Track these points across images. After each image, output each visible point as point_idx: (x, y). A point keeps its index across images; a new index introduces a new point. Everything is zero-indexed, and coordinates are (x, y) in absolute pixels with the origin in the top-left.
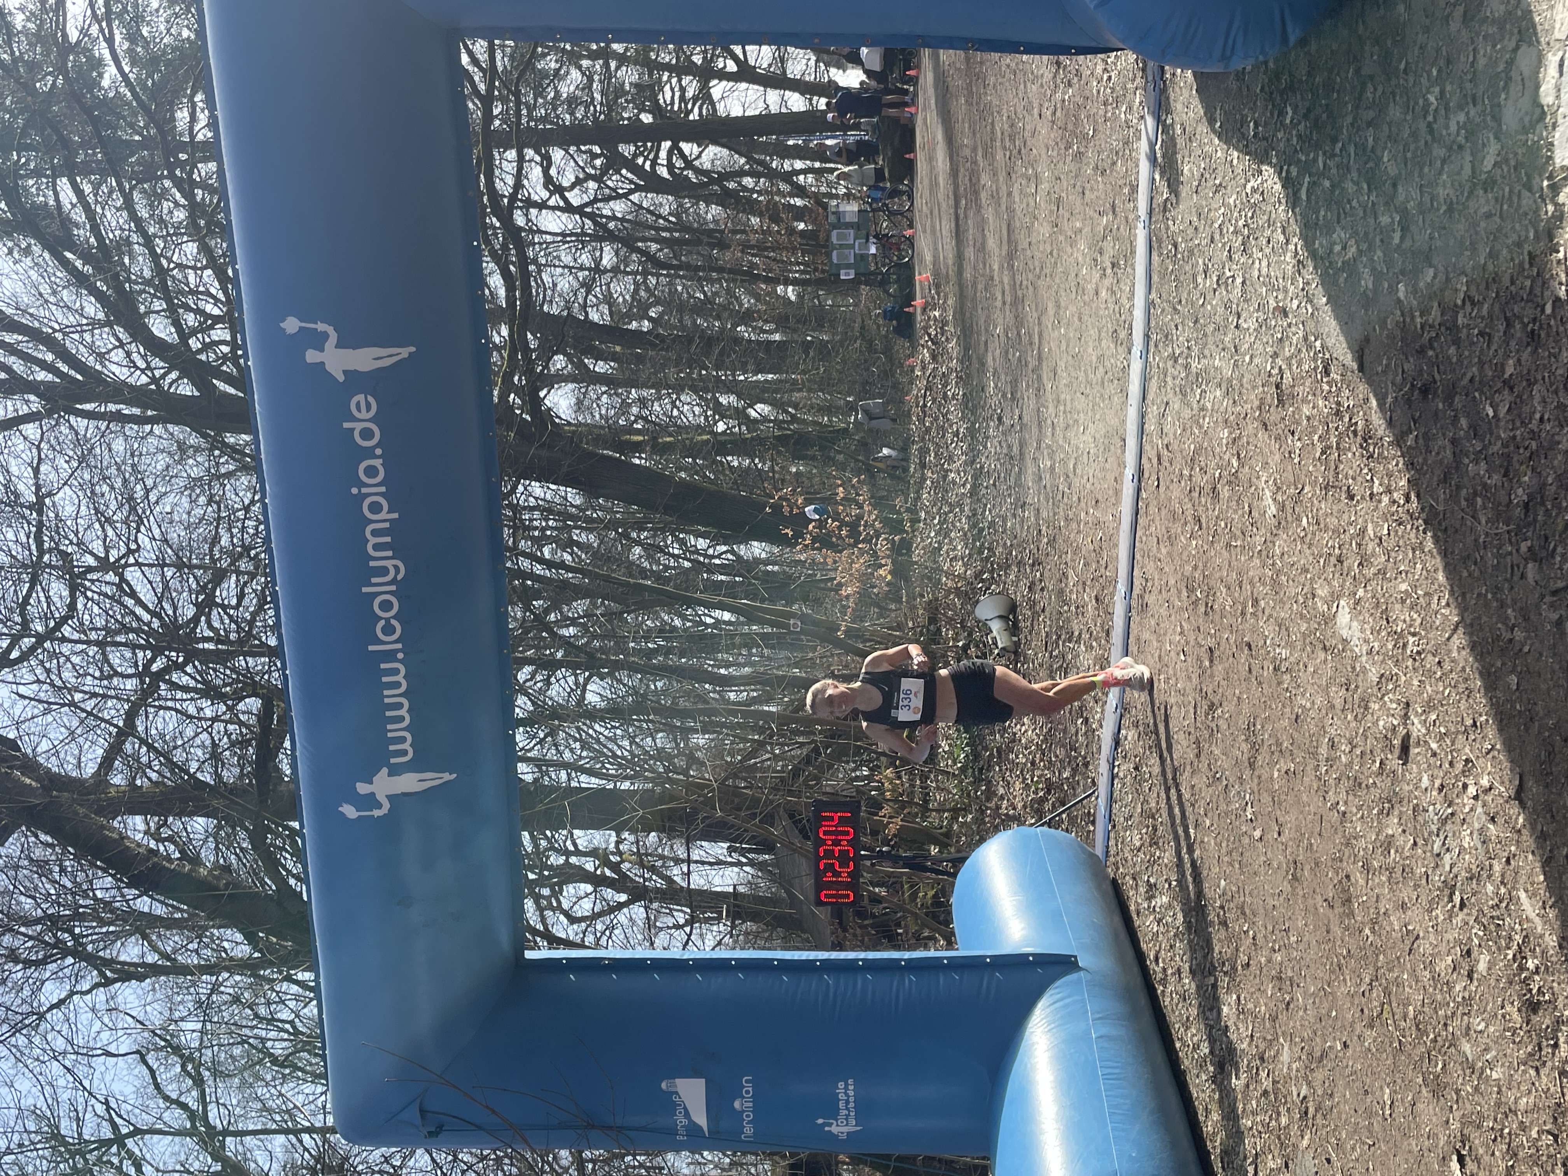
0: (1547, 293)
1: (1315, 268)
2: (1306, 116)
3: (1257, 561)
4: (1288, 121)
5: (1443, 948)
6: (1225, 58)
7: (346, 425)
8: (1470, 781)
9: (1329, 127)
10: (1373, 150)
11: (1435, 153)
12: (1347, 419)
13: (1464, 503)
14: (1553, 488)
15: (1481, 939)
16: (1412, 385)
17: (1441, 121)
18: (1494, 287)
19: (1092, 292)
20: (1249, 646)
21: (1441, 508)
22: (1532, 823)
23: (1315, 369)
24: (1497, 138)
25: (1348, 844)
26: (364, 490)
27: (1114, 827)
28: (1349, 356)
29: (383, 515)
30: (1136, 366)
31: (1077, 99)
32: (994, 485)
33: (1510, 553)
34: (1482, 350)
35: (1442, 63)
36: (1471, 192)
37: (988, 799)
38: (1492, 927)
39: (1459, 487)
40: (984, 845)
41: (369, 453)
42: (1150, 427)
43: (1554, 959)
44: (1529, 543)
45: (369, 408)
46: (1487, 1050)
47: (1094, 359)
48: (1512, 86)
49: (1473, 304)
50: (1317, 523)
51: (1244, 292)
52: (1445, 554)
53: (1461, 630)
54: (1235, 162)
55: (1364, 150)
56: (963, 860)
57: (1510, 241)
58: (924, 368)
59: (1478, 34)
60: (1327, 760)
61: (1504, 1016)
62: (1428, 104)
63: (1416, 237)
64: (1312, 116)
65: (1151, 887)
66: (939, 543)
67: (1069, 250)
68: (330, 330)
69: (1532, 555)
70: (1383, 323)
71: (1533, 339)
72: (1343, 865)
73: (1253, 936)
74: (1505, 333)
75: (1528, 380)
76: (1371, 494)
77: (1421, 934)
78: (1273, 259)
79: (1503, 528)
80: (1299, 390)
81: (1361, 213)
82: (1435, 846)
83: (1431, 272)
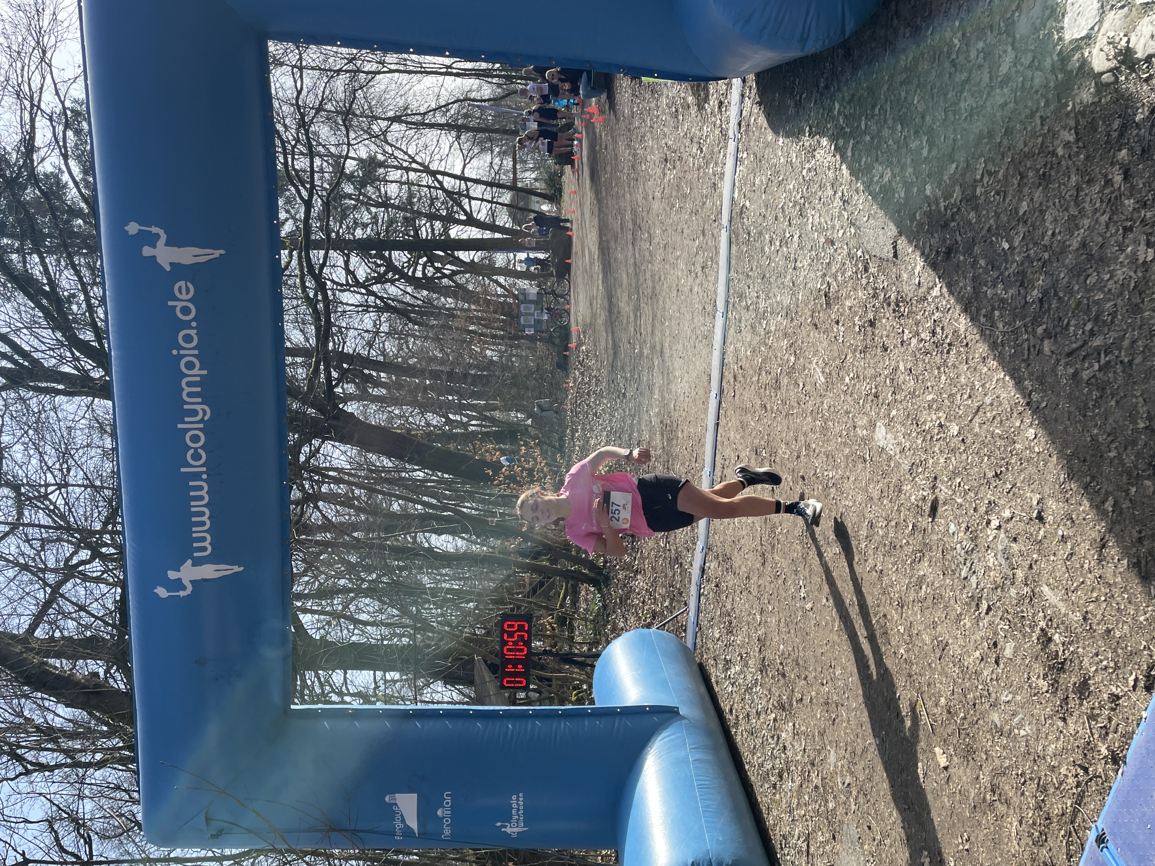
3: (809, 419)
4: (836, 113)
5: (971, 646)
7: (171, 304)
8: (993, 518)
10: (905, 100)
11: (957, 80)
12: (882, 297)
13: (983, 320)
14: (1066, 280)
15: (1006, 631)
16: (938, 252)
17: (962, 55)
18: (1009, 155)
19: (688, 291)
23: (856, 272)
25: (885, 593)
26: (182, 352)
27: (700, 628)
28: (886, 250)
29: (195, 371)
30: (719, 324)
33: (1028, 340)
34: (999, 204)
35: (963, 14)
36: (989, 95)
38: (1017, 620)
39: (978, 310)
40: (615, 641)
41: (187, 325)
42: (729, 359)
43: (1079, 630)
45: (188, 291)
47: (689, 332)
48: (1024, 5)
49: (990, 174)
50: (858, 377)
51: (800, 243)
54: (794, 160)
55: (898, 103)
60: (867, 537)
61: (1030, 686)
62: (951, 47)
63: (942, 145)
64: (856, 99)
65: (727, 662)
67: (672, 272)
69: (1047, 334)
70: (913, 217)
71: (1044, 179)
72: (881, 609)
73: (806, 678)
74: (1019, 184)
75: (1040, 210)
76: (902, 342)
77: (950, 642)
78: (824, 210)
79: (1019, 324)
80: (843, 291)
81: (896, 148)
82: (963, 573)
83: (954, 165)
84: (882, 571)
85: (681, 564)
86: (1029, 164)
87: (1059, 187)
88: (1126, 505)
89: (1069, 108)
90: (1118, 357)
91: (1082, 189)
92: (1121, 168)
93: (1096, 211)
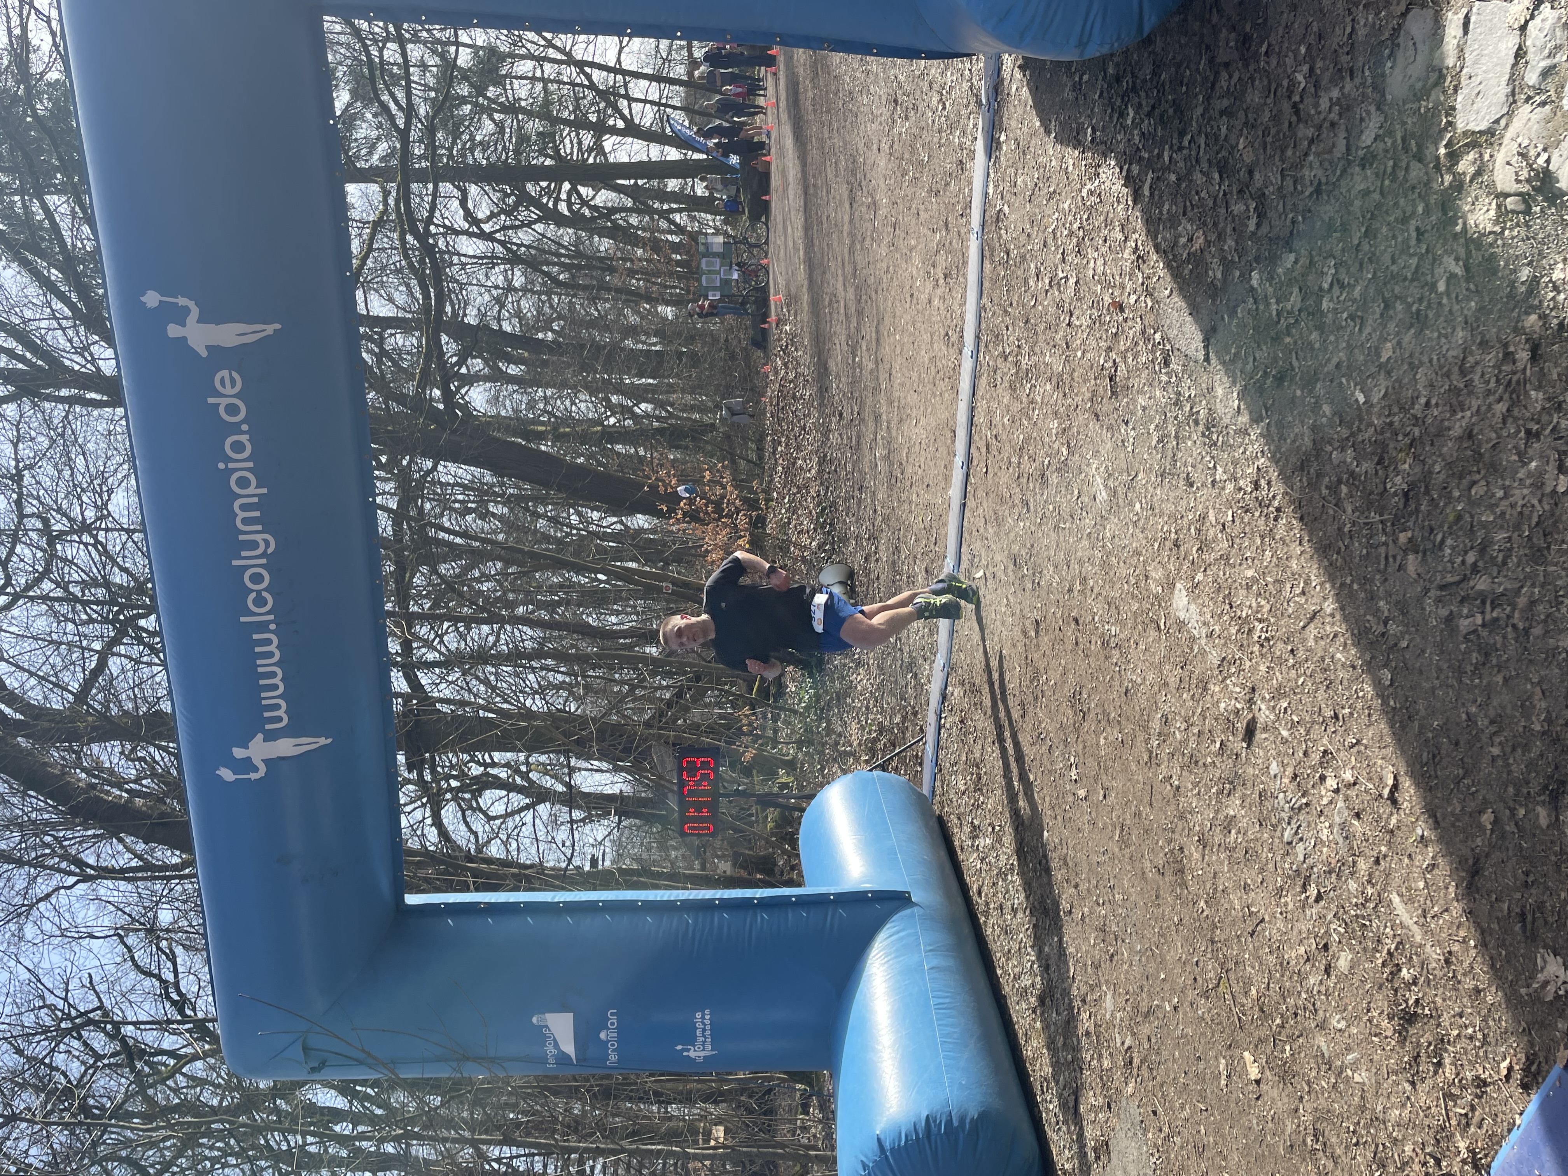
0: (1439, 271)
1: (1157, 261)
2: (1149, 115)
3: (1085, 543)
4: (1129, 122)
5: (1294, 936)
8: (1330, 773)
9: (1176, 121)
10: (1226, 139)
11: (1300, 134)
12: (1187, 409)
13: (1325, 492)
14: (1442, 476)
15: (1340, 935)
16: (1265, 373)
17: (1309, 101)
18: (1370, 268)
19: (925, 301)
20: (1076, 621)
21: (1296, 495)
23: (1153, 361)
24: (1378, 109)
25: (1182, 817)
27: (940, 770)
28: (1193, 346)
30: (967, 365)
31: (913, 130)
32: (836, 470)
33: (1385, 544)
34: (1352, 333)
35: (1312, 39)
36: (1344, 171)
37: (828, 735)
38: (1356, 926)
39: (1319, 475)
40: (828, 787)
42: (980, 419)
46: (1347, 1050)
47: (926, 360)
48: (1400, 55)
49: (1342, 287)
50: (1152, 508)
51: (1077, 291)
53: (1319, 620)
54: (1070, 168)
55: (1217, 140)
57: (1392, 219)
58: (777, 374)
60: (1160, 735)
61: (1369, 1020)
62: (1293, 83)
63: (1275, 223)
64: (1157, 113)
65: (974, 827)
66: (789, 519)
67: (904, 266)
69: (1412, 546)
70: (1233, 313)
71: (1419, 320)
72: (1177, 836)
73: (1076, 886)
74: (1382, 315)
75: (1410, 364)
76: (1214, 482)
77: (1267, 918)
78: (1110, 257)
79: (1375, 517)
80: (1135, 382)
81: (1211, 204)
82: (1286, 834)
83: (1292, 257)
84: (1178, 788)
85: (915, 675)
86: (1397, 289)
87: (1439, 337)
88: (1510, 828)
89: (1458, 228)
90: (1509, 617)
91: (1471, 353)
92: (1527, 340)
93: (1489, 393)
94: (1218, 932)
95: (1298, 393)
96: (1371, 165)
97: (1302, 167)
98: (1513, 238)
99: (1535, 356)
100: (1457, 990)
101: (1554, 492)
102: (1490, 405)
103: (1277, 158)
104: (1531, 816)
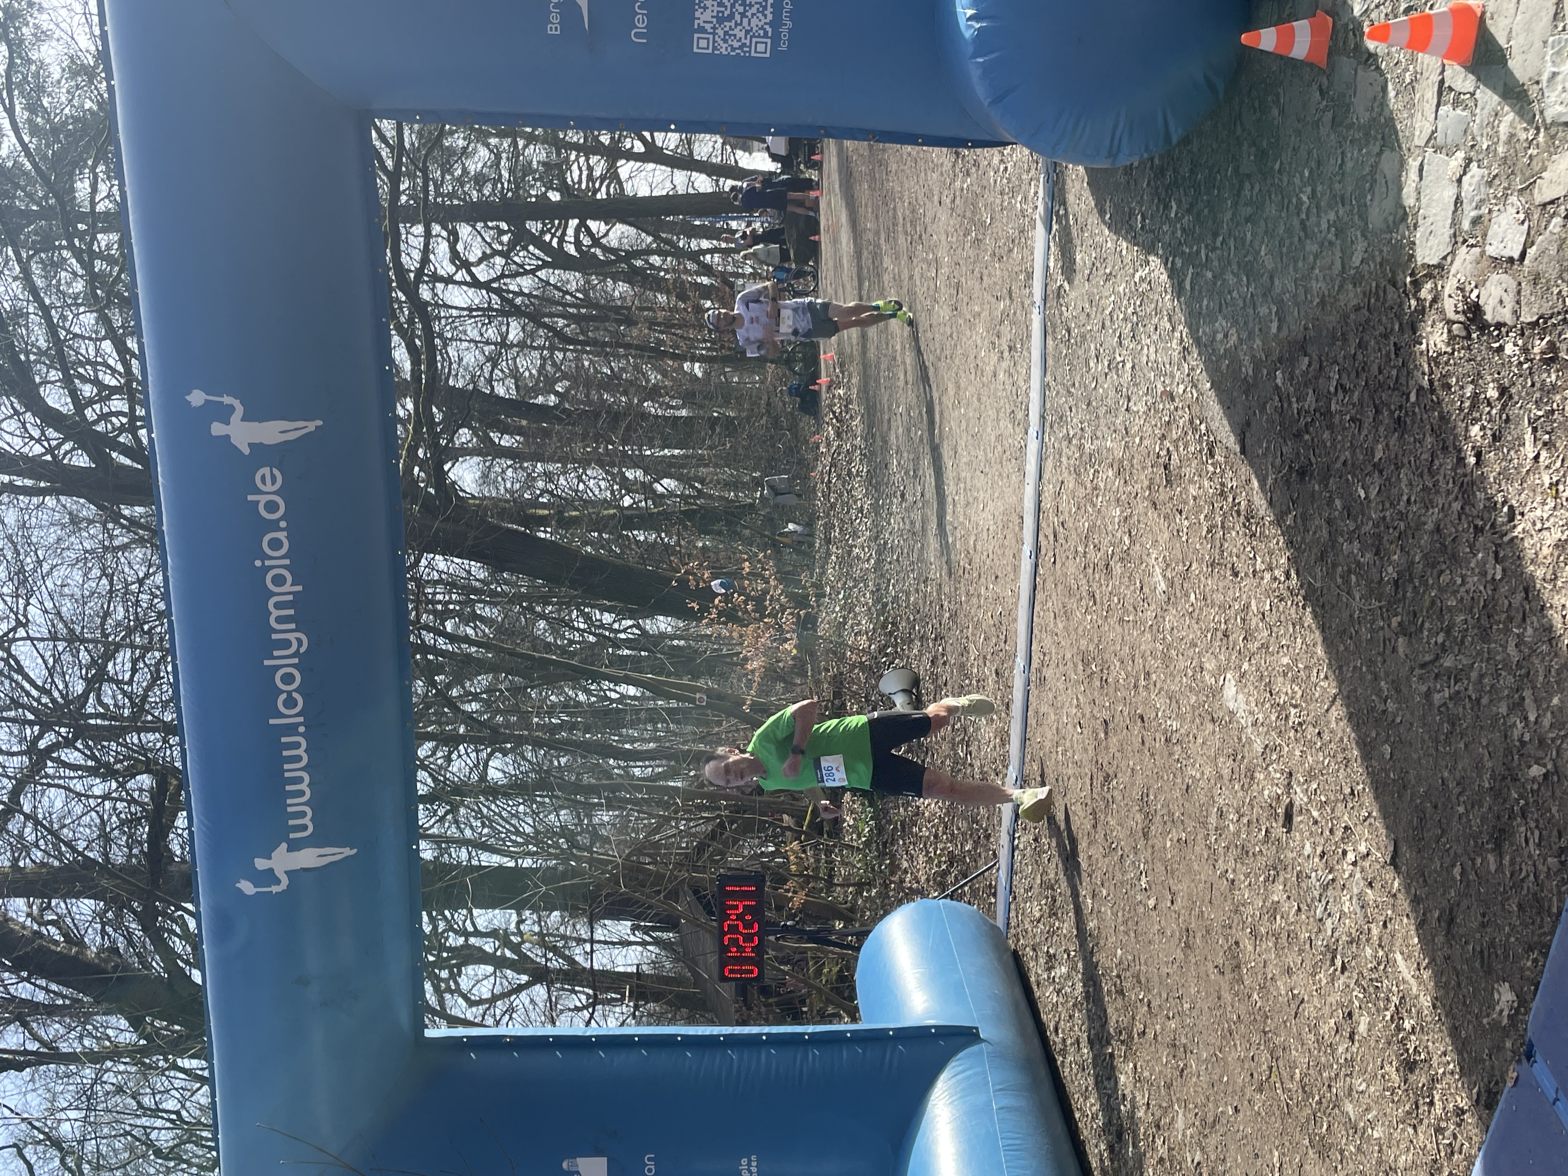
0: (1412, 383)
1: (1200, 354)
3: (1148, 636)
4: (1173, 215)
5: (1327, 1010)
6: (1112, 155)
7: (250, 498)
8: (1349, 848)
9: (1210, 222)
10: (1251, 245)
11: (1308, 248)
12: (1230, 499)
13: (1339, 580)
14: (1421, 566)
15: (1360, 1001)
16: (1290, 467)
17: (1313, 219)
18: (1364, 376)
19: (991, 374)
20: (1142, 718)
21: (1318, 585)
22: (1407, 887)
23: (1201, 451)
24: (1364, 235)
25: (1236, 911)
26: (267, 563)
27: (1015, 898)
28: (1232, 439)
29: (287, 588)
30: (1033, 446)
31: (975, 188)
32: (898, 560)
33: (1382, 628)
34: (1353, 435)
35: (1313, 164)
36: (1341, 287)
37: (893, 873)
38: (1372, 990)
39: (1334, 566)
40: (888, 918)
41: (274, 526)
42: (1047, 504)
43: (1429, 1019)
44: (1399, 618)
45: (274, 480)
46: (1368, 1110)
47: (993, 438)
48: (1377, 189)
49: (1345, 391)
50: (1205, 599)
51: (1133, 376)
52: (1323, 629)
53: (1339, 702)
54: (1124, 252)
55: (1243, 244)
56: (867, 933)
57: (1377, 333)
58: (829, 445)
59: (1345, 140)
60: (1216, 829)
61: (1383, 1076)
62: (1300, 202)
63: (1293, 327)
64: (1195, 211)
65: (1051, 957)
66: (844, 618)
67: (968, 333)
68: (237, 403)
69: (1402, 630)
70: (1263, 409)
71: (1400, 426)
72: (1233, 931)
74: (1374, 419)
75: (1396, 464)
76: (1254, 571)
77: (1306, 998)
78: (1161, 345)
79: (1375, 604)
80: (1186, 471)
81: (1241, 305)
82: (1318, 912)
83: (1306, 359)
84: (1233, 881)
86: (1384, 397)
87: (1415, 442)
88: (1472, 877)
89: (1424, 347)
90: (1466, 689)
91: (1437, 456)
92: (1473, 448)
93: (1449, 492)
94: (1269, 1021)
95: (1317, 487)
96: (1360, 284)
97: (1311, 279)
98: (1460, 359)
99: (1478, 463)
100: (1441, 1031)
101: (1493, 579)
102: (1450, 504)
103: (1291, 269)
104: (1485, 864)
